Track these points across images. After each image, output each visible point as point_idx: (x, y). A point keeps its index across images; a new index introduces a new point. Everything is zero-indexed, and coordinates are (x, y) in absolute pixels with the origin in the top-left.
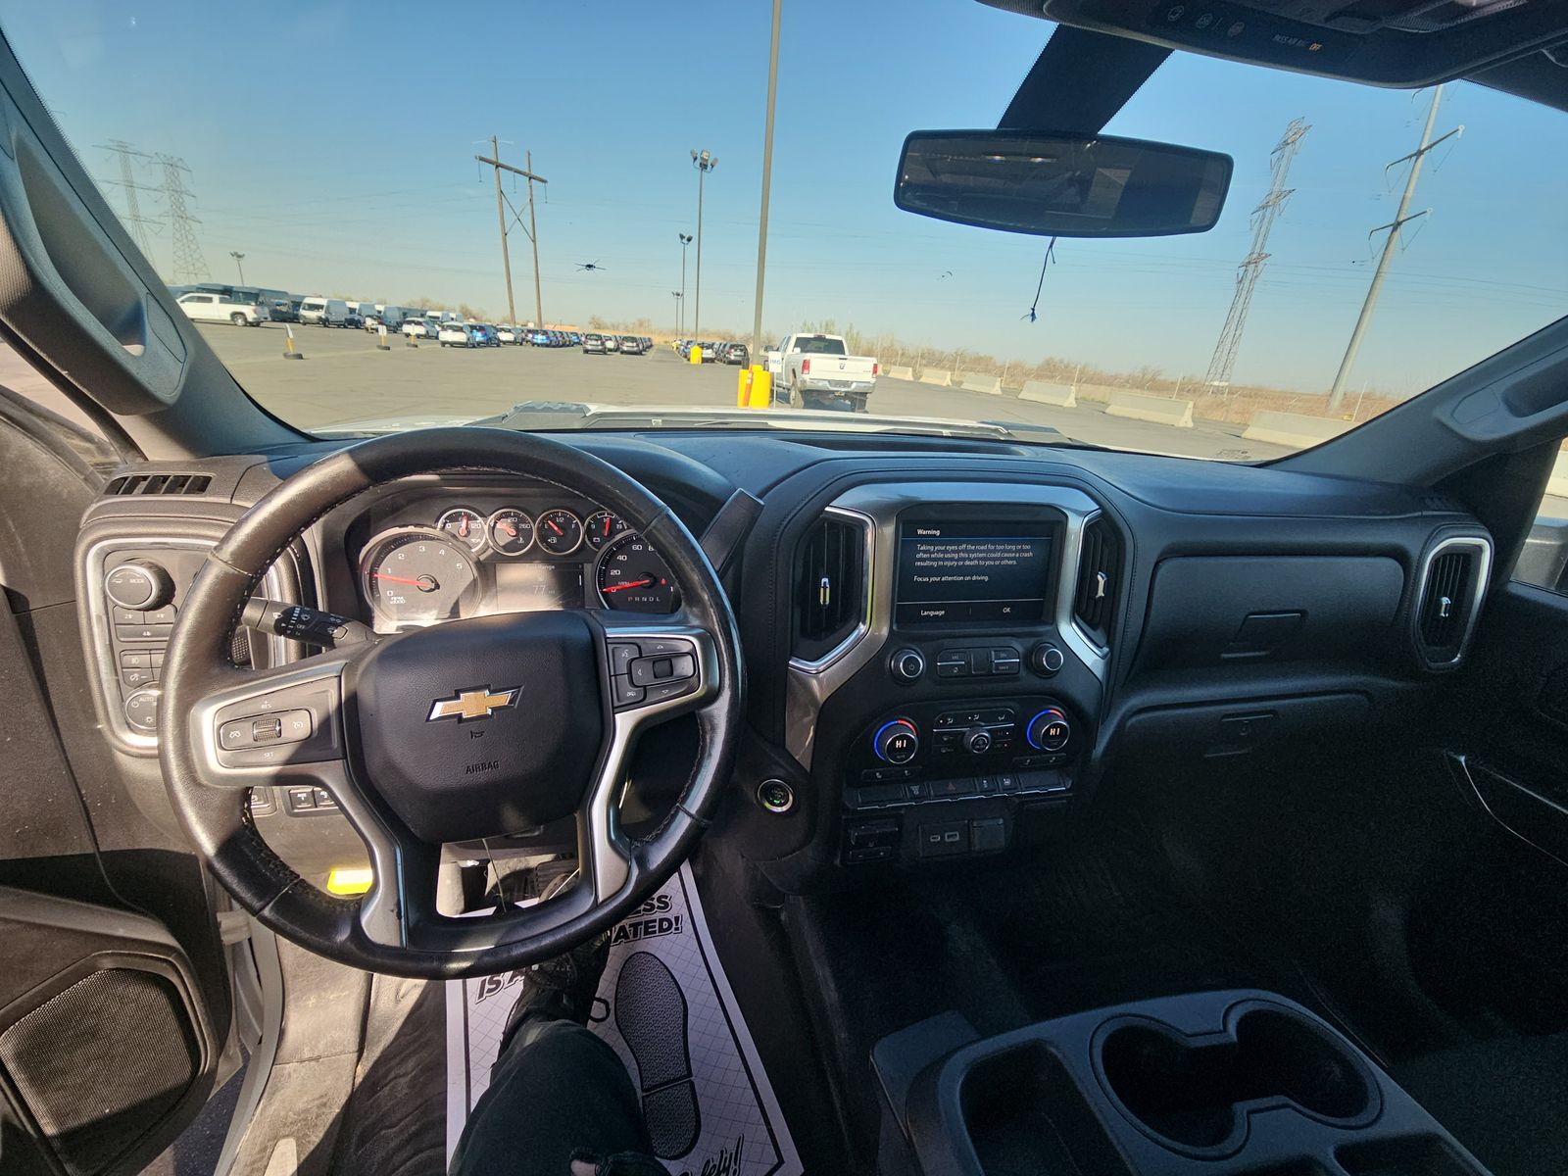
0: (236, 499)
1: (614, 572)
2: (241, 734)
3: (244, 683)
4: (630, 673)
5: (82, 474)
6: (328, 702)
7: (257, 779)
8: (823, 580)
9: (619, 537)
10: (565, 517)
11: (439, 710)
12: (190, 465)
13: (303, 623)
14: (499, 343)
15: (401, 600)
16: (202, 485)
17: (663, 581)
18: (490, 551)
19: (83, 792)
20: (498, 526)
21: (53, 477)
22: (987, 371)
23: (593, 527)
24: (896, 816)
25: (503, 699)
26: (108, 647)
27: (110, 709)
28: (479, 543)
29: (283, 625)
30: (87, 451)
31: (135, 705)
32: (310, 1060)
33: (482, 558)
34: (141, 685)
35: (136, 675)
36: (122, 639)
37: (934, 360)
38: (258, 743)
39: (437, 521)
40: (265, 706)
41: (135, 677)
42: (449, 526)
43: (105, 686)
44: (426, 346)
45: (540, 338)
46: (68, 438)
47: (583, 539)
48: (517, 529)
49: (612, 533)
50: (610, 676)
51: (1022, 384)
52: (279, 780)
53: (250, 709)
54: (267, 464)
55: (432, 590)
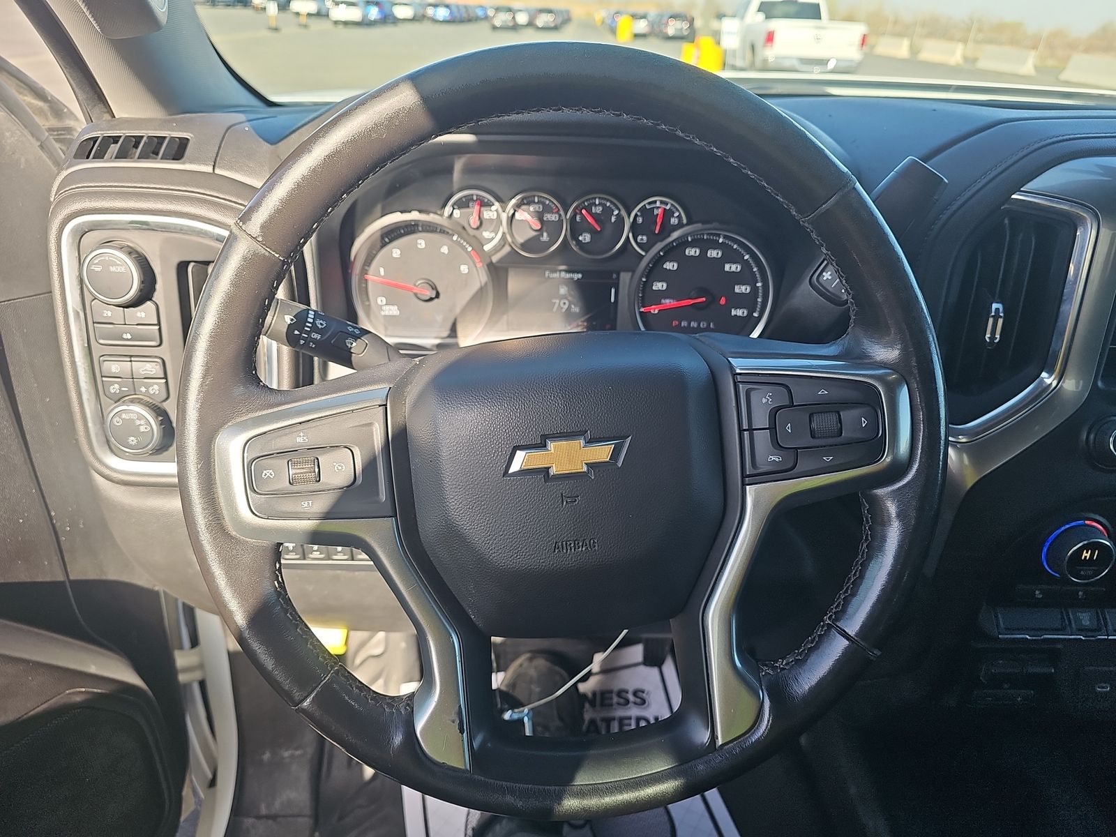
0: (221, 168)
1: (659, 286)
2: (277, 475)
3: (272, 406)
4: (772, 428)
5: (38, 139)
6: (373, 441)
7: (290, 534)
8: (995, 306)
9: (675, 235)
10: (604, 206)
11: (520, 461)
12: (164, 124)
13: (318, 331)
14: (396, 21)
15: (393, 310)
16: (179, 150)
17: (723, 301)
18: (507, 249)
19: (53, 514)
20: (517, 216)
21: (9, 141)
22: (1014, 42)
23: (640, 220)
24: (1051, 653)
25: (602, 452)
26: (87, 349)
27: (90, 425)
28: (493, 239)
29: (296, 332)
30: (40, 112)
31: (117, 422)
32: (267, 817)
33: (495, 259)
34: (119, 399)
35: (116, 386)
36: (102, 341)
37: (938, 29)
38: (295, 488)
39: (444, 206)
40: (300, 439)
41: (114, 389)
42: (457, 213)
43: (85, 397)
44: (318, 25)
45: (442, 13)
46: (20, 93)
47: (628, 237)
48: (541, 220)
49: (666, 229)
50: (741, 431)
51: (1066, 60)
52: (317, 538)
53: (284, 442)
54: (247, 123)
55: (431, 299)
